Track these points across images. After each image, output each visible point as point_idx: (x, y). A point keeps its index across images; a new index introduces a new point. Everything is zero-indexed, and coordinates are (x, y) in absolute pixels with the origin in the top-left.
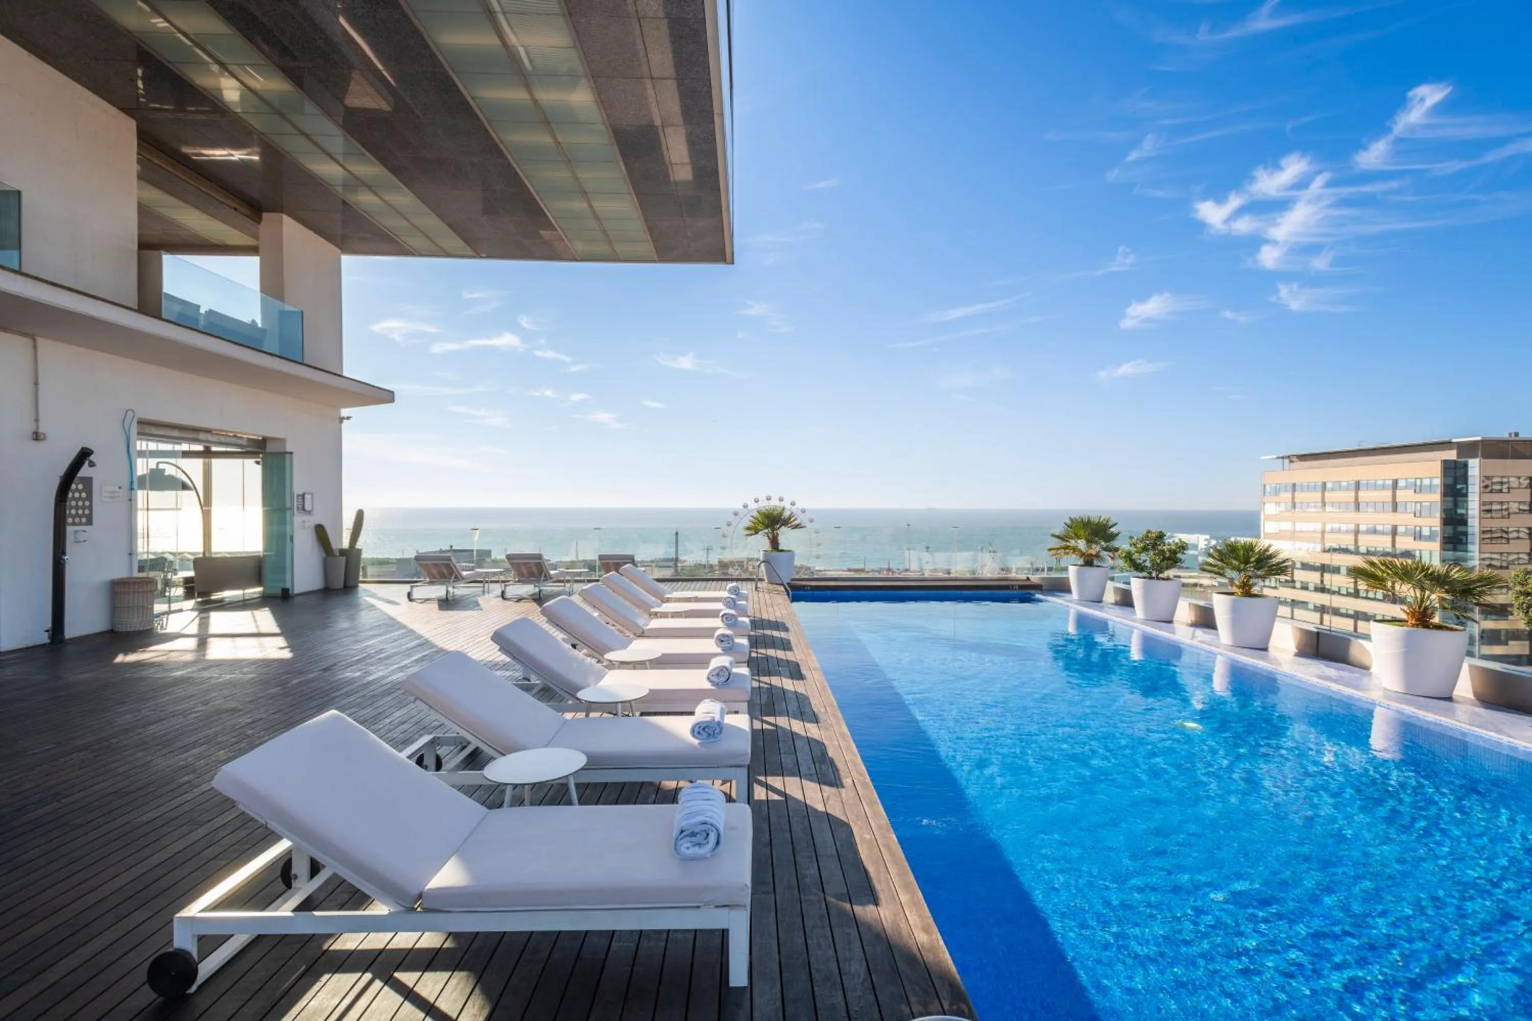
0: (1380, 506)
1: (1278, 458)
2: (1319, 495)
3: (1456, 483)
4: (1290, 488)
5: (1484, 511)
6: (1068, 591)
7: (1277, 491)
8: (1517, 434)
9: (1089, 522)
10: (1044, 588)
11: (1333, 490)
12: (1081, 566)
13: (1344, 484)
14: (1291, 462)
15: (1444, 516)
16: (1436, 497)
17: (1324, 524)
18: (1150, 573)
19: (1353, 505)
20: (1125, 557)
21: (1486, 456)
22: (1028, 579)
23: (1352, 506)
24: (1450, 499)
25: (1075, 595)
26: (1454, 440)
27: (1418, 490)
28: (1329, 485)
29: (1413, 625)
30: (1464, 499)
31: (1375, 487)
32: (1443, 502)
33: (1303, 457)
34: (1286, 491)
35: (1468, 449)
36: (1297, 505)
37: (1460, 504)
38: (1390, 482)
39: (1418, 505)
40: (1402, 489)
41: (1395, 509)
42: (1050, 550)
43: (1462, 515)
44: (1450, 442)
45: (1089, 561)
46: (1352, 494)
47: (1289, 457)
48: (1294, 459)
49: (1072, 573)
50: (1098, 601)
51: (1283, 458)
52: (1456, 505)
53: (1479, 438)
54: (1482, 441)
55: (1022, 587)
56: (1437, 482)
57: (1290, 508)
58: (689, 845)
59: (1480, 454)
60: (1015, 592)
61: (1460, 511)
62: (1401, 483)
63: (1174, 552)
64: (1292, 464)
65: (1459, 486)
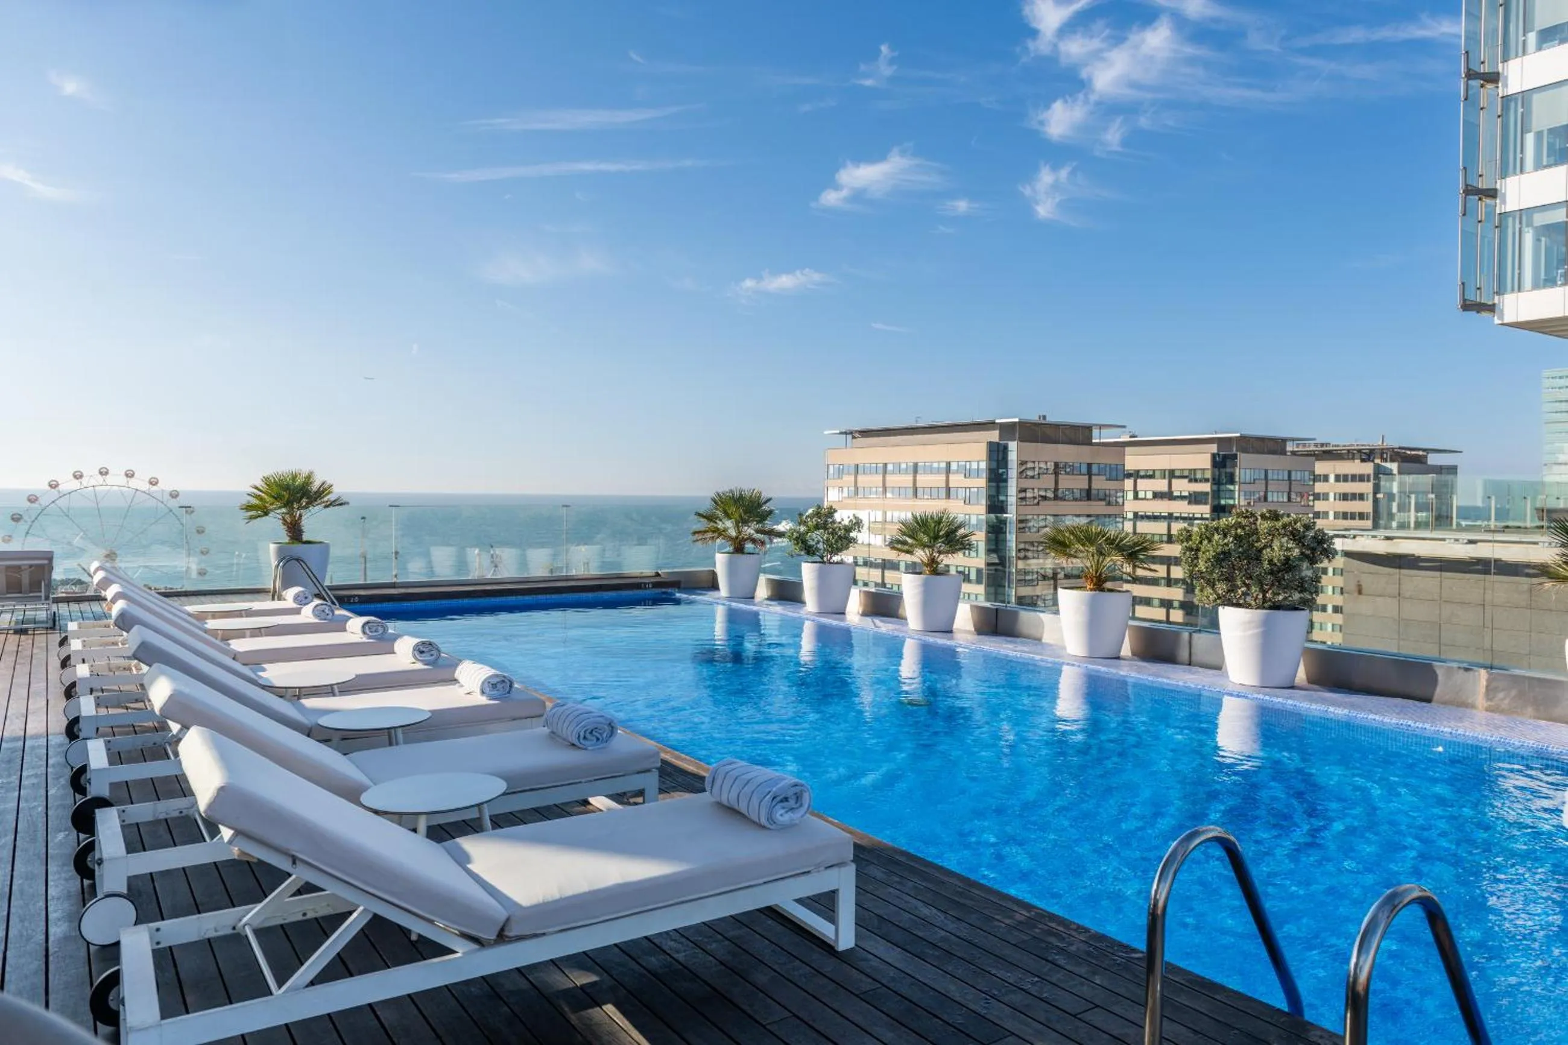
0: (934, 491)
1: (841, 433)
2: (880, 478)
3: (998, 468)
4: (852, 470)
5: (1021, 498)
6: (714, 586)
7: (840, 473)
8: (1044, 417)
9: (741, 497)
10: (682, 585)
11: (893, 473)
12: (733, 553)
13: (903, 466)
14: (854, 437)
15: (989, 503)
16: (982, 482)
17: (885, 513)
18: (822, 557)
19: (912, 490)
20: (797, 539)
21: (1022, 439)
22: (658, 575)
23: (911, 492)
24: (994, 484)
25: (724, 591)
26: (997, 421)
27: (967, 475)
28: (890, 467)
29: (1091, 590)
30: (1004, 484)
31: (931, 471)
32: (989, 488)
33: (866, 433)
34: (849, 474)
35: (1008, 430)
36: (861, 491)
37: (1002, 490)
38: (943, 465)
39: (968, 490)
40: (954, 473)
41: (948, 496)
42: (695, 533)
43: (1002, 502)
44: (993, 423)
45: (739, 548)
46: (910, 478)
47: (851, 433)
48: (857, 435)
49: (721, 562)
50: (750, 597)
51: (846, 433)
52: (998, 493)
53: (1017, 420)
54: (1020, 423)
55: (656, 585)
56: (983, 465)
57: (852, 494)
58: (782, 811)
59: (1017, 435)
60: (648, 592)
61: (1002, 498)
62: (954, 466)
63: (848, 530)
64: (854, 440)
65: (1001, 471)
